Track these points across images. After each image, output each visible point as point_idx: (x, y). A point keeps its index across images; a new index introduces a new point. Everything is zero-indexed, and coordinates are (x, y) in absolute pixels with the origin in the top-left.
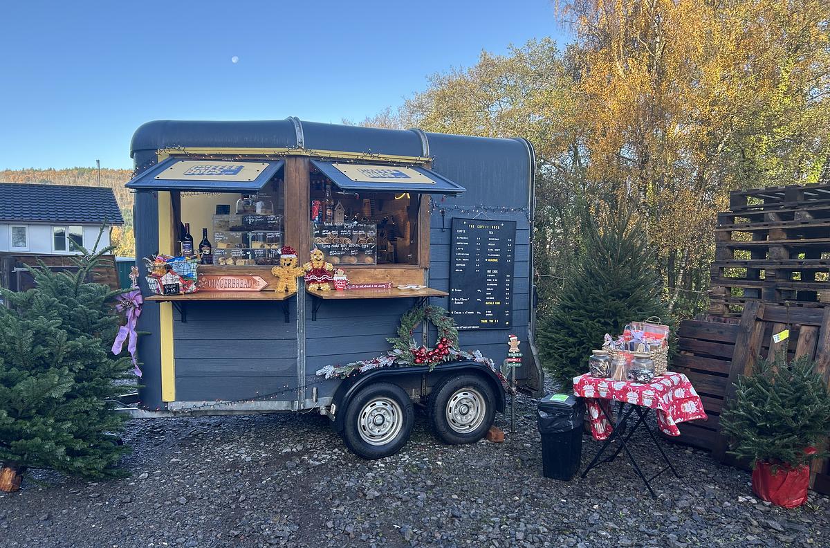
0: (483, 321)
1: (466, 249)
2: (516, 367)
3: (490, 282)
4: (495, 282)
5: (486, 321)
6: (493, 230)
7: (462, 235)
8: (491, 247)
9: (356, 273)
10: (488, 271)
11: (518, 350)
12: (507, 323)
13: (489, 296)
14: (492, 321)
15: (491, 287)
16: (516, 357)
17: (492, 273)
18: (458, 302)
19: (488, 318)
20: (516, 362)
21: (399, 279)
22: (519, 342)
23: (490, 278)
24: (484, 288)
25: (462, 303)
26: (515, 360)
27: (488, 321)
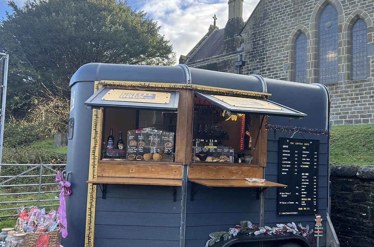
0: (299, 209)
1: (289, 159)
2: (320, 237)
3: (304, 182)
4: (307, 182)
5: (302, 209)
6: (305, 146)
7: (286, 149)
8: (304, 157)
9: (220, 169)
10: (303, 174)
11: (321, 225)
12: (315, 210)
13: (303, 191)
14: (305, 209)
15: (304, 185)
16: (320, 230)
17: (305, 176)
18: (284, 195)
19: (303, 207)
20: (319, 233)
21: (247, 174)
22: (322, 220)
23: (304, 178)
24: (300, 185)
25: (286, 196)
26: (319, 232)
27: (303, 209)
